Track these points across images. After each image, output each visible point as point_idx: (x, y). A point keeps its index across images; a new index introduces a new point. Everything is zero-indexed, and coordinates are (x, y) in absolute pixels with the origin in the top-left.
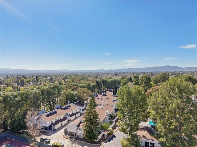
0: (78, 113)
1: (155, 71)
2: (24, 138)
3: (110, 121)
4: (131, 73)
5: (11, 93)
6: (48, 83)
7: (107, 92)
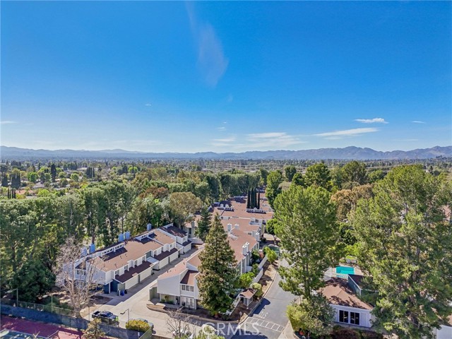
0: (174, 250)
1: (327, 159)
2: (50, 313)
3: (251, 267)
4: (274, 161)
5: (12, 202)
6: (82, 181)
7: (233, 203)
